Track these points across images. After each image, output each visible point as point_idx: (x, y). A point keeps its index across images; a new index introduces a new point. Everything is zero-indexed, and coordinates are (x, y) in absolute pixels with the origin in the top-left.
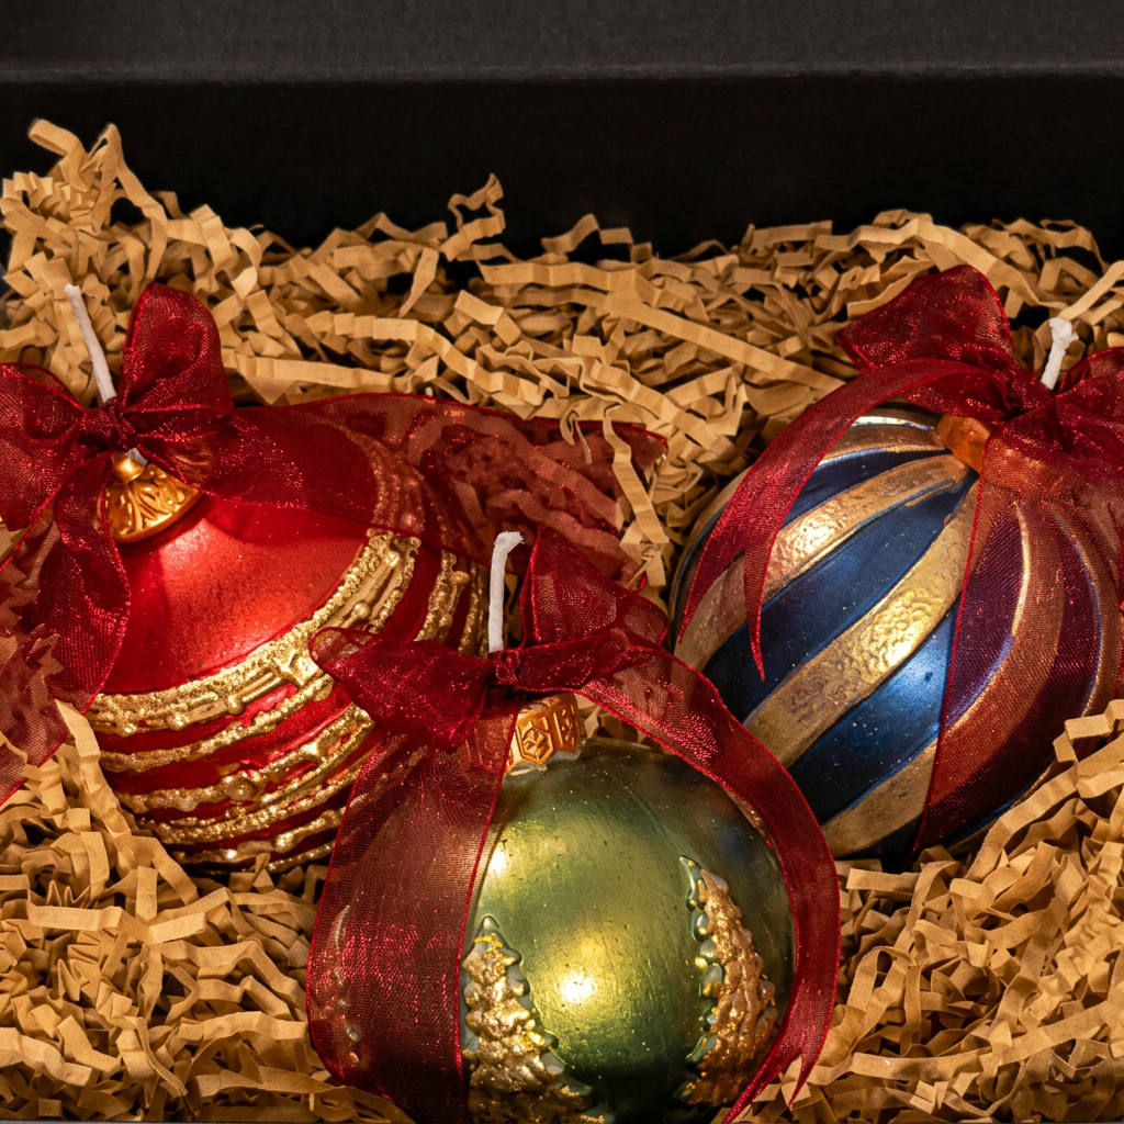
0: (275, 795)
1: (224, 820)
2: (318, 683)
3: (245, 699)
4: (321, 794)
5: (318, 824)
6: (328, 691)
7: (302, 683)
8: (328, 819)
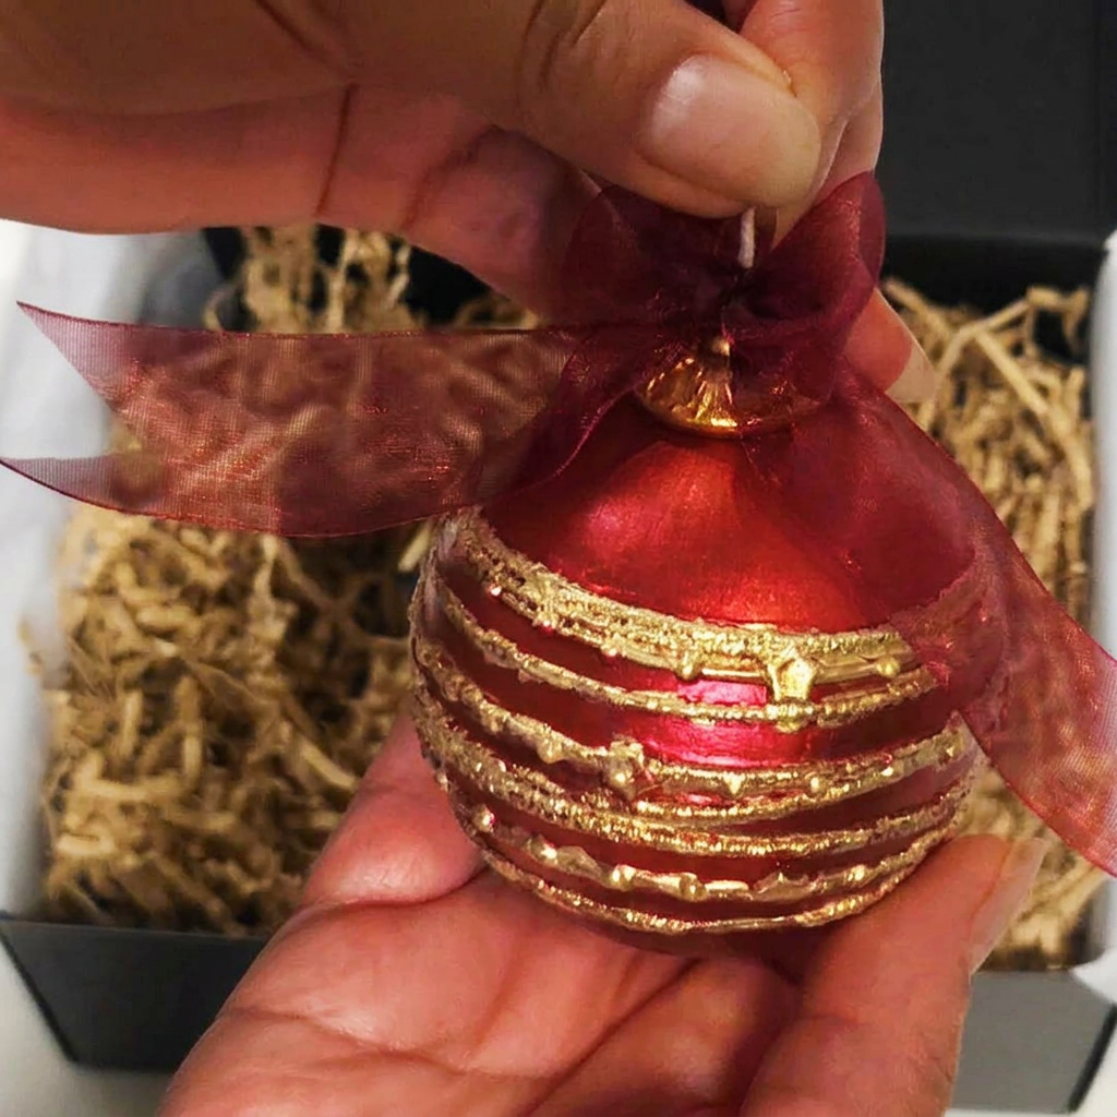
0: (654, 808)
1: (577, 800)
2: (793, 711)
3: (706, 671)
4: (701, 846)
5: (669, 882)
6: (794, 727)
7: (777, 697)
8: (684, 885)
